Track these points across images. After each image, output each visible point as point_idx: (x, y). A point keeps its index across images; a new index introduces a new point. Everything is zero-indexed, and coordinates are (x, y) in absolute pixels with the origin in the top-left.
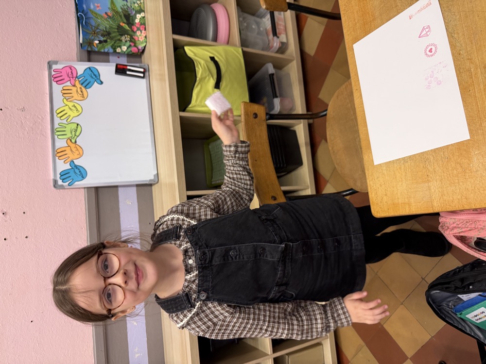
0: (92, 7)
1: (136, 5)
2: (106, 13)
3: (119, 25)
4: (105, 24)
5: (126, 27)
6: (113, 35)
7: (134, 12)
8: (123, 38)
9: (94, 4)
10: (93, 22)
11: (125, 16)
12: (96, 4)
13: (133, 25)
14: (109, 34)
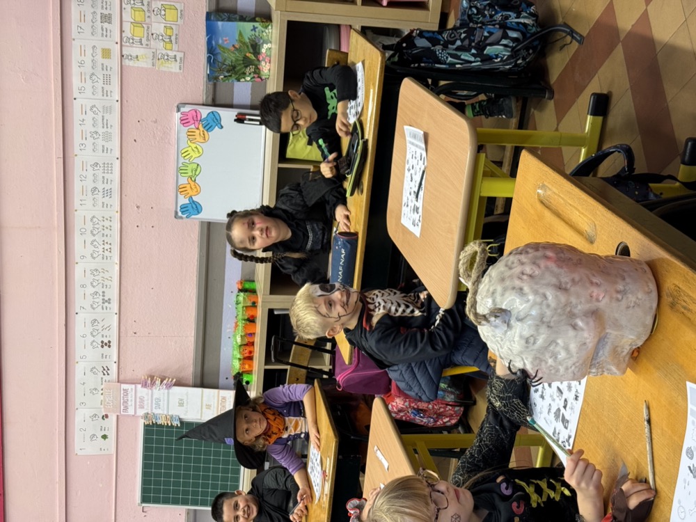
0: (220, 42)
1: (264, 34)
2: (233, 46)
3: (245, 55)
4: (230, 57)
5: (252, 57)
6: (238, 68)
7: (262, 41)
8: (248, 70)
9: (222, 39)
10: (220, 58)
11: (252, 46)
12: (224, 39)
13: (259, 53)
14: (234, 67)
